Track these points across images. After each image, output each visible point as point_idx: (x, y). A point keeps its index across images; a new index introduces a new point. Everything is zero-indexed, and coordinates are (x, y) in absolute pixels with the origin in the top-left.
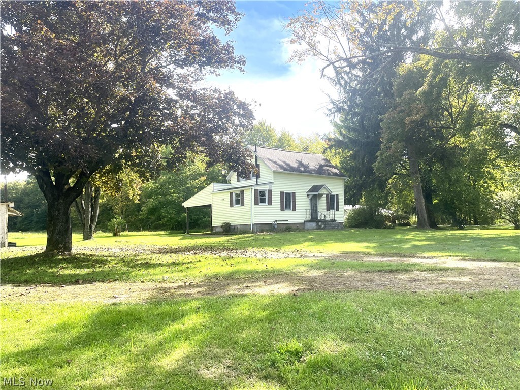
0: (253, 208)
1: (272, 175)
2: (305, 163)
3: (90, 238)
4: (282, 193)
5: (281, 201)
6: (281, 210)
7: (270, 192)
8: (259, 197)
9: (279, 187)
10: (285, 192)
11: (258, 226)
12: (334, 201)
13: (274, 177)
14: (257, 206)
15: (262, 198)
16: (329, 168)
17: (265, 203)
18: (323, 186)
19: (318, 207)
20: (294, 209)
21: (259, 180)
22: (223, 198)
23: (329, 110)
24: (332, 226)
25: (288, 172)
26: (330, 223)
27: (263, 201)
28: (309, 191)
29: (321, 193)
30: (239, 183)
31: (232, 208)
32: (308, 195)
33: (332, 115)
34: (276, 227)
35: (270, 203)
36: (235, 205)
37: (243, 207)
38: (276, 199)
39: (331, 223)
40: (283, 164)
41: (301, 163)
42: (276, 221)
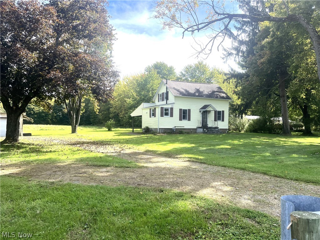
0: (160, 119)
1: (174, 98)
2: (201, 90)
3: (75, 132)
4: (180, 110)
5: (180, 115)
6: (180, 120)
7: (172, 109)
8: (164, 112)
9: (178, 106)
10: (183, 109)
11: (163, 130)
12: (221, 115)
13: (175, 100)
14: (162, 117)
15: (166, 112)
16: (219, 93)
17: (168, 115)
18: (209, 105)
19: (208, 119)
20: (189, 120)
21: (168, 101)
22: (146, 112)
23: (224, 55)
24: (213, 131)
25: (185, 96)
26: (212, 129)
27: (167, 114)
28: (201, 109)
29: (208, 110)
30: (159, 103)
31: (151, 118)
32: (200, 111)
33: (226, 58)
34: (175, 130)
35: (172, 116)
36: (152, 117)
37: (155, 118)
38: (176, 113)
39: (214, 129)
40: (184, 91)
41: (198, 91)
42: (175, 127)
